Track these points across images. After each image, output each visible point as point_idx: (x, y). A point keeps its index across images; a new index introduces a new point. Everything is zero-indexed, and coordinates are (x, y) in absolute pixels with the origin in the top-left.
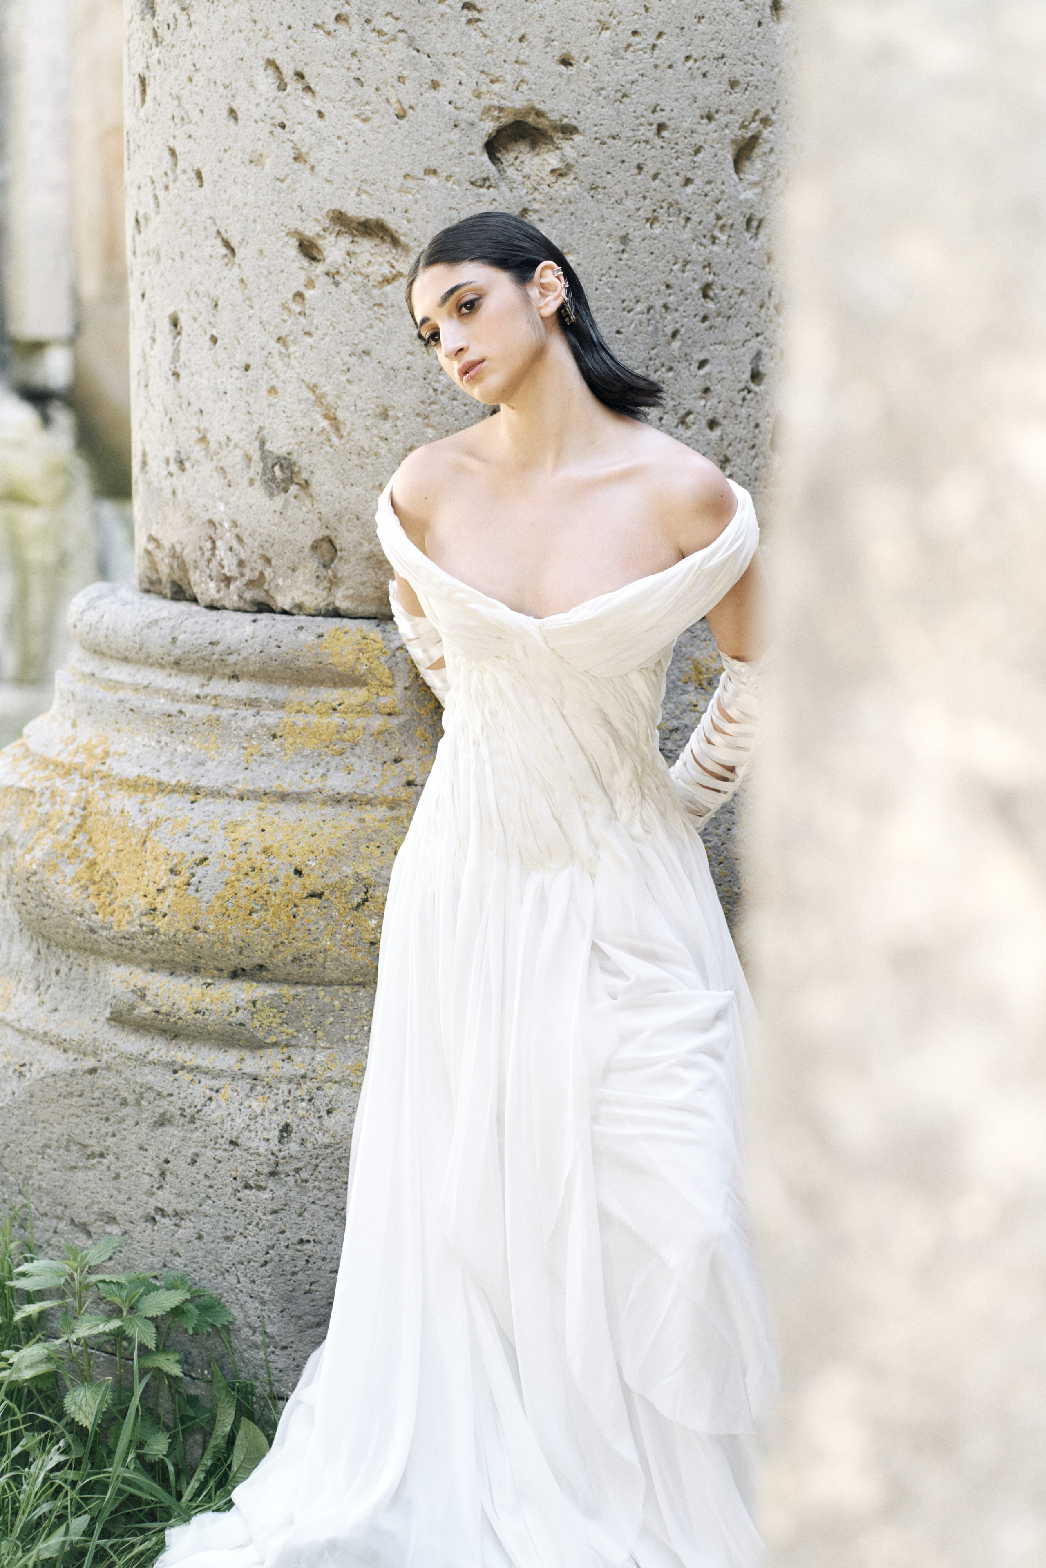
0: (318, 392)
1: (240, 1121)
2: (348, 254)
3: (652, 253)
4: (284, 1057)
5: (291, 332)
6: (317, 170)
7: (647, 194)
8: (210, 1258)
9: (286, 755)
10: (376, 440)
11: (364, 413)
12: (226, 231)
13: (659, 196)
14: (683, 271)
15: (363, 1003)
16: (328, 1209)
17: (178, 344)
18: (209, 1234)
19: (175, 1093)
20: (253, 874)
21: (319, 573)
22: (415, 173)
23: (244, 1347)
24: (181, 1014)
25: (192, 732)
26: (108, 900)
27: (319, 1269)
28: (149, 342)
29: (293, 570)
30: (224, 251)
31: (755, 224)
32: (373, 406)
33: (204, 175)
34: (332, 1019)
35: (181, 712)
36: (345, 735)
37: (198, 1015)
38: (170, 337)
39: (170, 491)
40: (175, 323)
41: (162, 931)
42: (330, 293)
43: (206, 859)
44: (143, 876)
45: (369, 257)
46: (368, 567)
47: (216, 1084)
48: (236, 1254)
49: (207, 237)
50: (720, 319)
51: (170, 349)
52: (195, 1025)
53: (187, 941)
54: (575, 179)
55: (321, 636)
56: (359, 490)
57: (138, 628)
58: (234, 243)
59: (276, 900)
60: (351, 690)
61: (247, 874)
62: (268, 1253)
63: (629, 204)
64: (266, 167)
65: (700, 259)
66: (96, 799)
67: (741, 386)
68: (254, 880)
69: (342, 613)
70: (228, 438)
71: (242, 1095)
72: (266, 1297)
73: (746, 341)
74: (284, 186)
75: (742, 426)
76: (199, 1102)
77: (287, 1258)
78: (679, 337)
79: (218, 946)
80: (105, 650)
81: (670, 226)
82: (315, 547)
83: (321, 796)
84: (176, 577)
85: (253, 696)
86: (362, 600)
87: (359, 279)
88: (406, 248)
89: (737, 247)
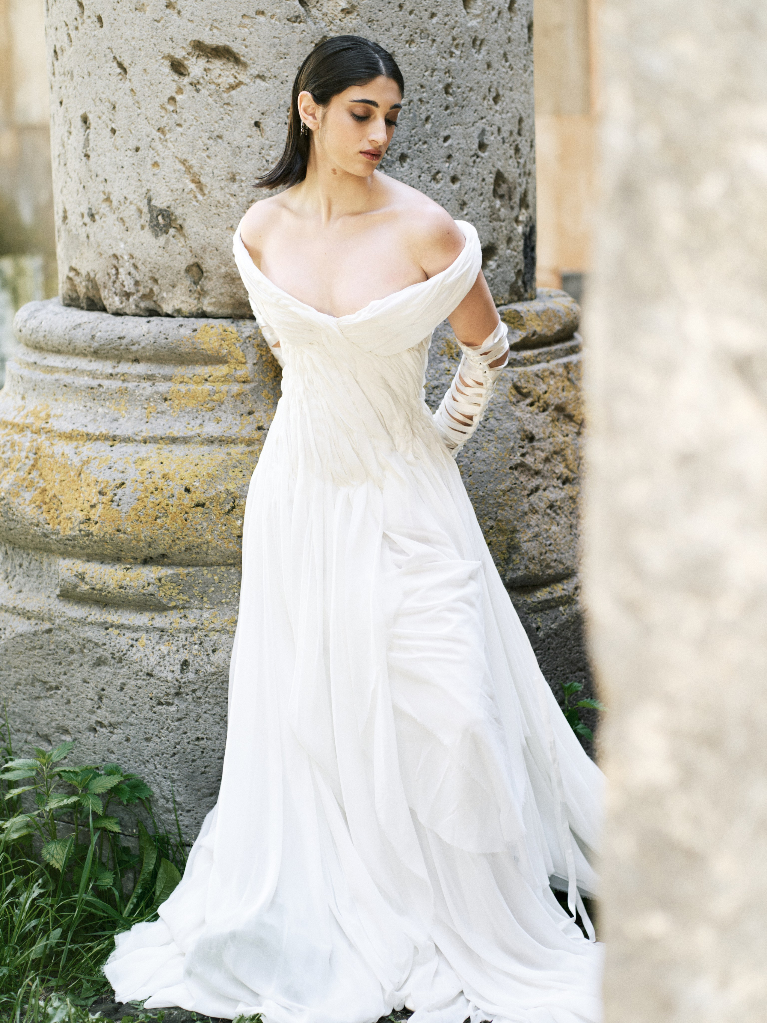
0: (187, 164)
1: (153, 660)
2: (205, 70)
3: (411, 64)
4: (182, 615)
5: (167, 124)
6: (182, 13)
7: (406, 24)
8: (135, 753)
9: (174, 412)
10: (228, 196)
11: (219, 178)
12: (120, 57)
13: (414, 26)
14: (432, 76)
15: (234, 577)
16: (215, 716)
17: (88, 135)
18: (134, 737)
19: (108, 643)
20: (156, 493)
21: (191, 288)
22: (250, 14)
23: (161, 812)
24: (110, 589)
25: (108, 399)
26: (56, 515)
27: (210, 757)
28: (66, 134)
29: (173, 287)
30: (119, 70)
31: (478, 43)
32: (225, 173)
33: (103, 19)
34: (213, 589)
35: (100, 385)
36: (215, 397)
37: (122, 590)
38: (82, 130)
39: (85, 235)
40: (85, 120)
41: (94, 534)
42: (193, 97)
43: (123, 484)
44: (79, 497)
45: (219, 72)
46: (225, 283)
47: (136, 636)
48: (153, 749)
49: (106, 62)
50: (457, 108)
51: (82, 139)
52: (119, 596)
53: (112, 540)
54: (358, 15)
55: (195, 330)
56: (217, 231)
57: (68, 330)
58: (126, 65)
59: (172, 510)
60: (217, 367)
61: (152, 493)
62: (175, 747)
63: (395, 31)
64: (147, 12)
65: (443, 67)
66: (43, 447)
67: (472, 153)
68: (158, 497)
69: (208, 315)
70: (125, 198)
71: (154, 642)
72: (175, 777)
73: (475, 122)
74: (159, 25)
75: (473, 180)
76: (125, 648)
77: (189, 750)
78: (430, 121)
79: (134, 542)
80: (44, 346)
81: (422, 45)
82: (188, 270)
83: (200, 439)
84: (90, 295)
85: (150, 373)
86: (222, 305)
87: (213, 87)
88: (245, 65)
89: (467, 59)
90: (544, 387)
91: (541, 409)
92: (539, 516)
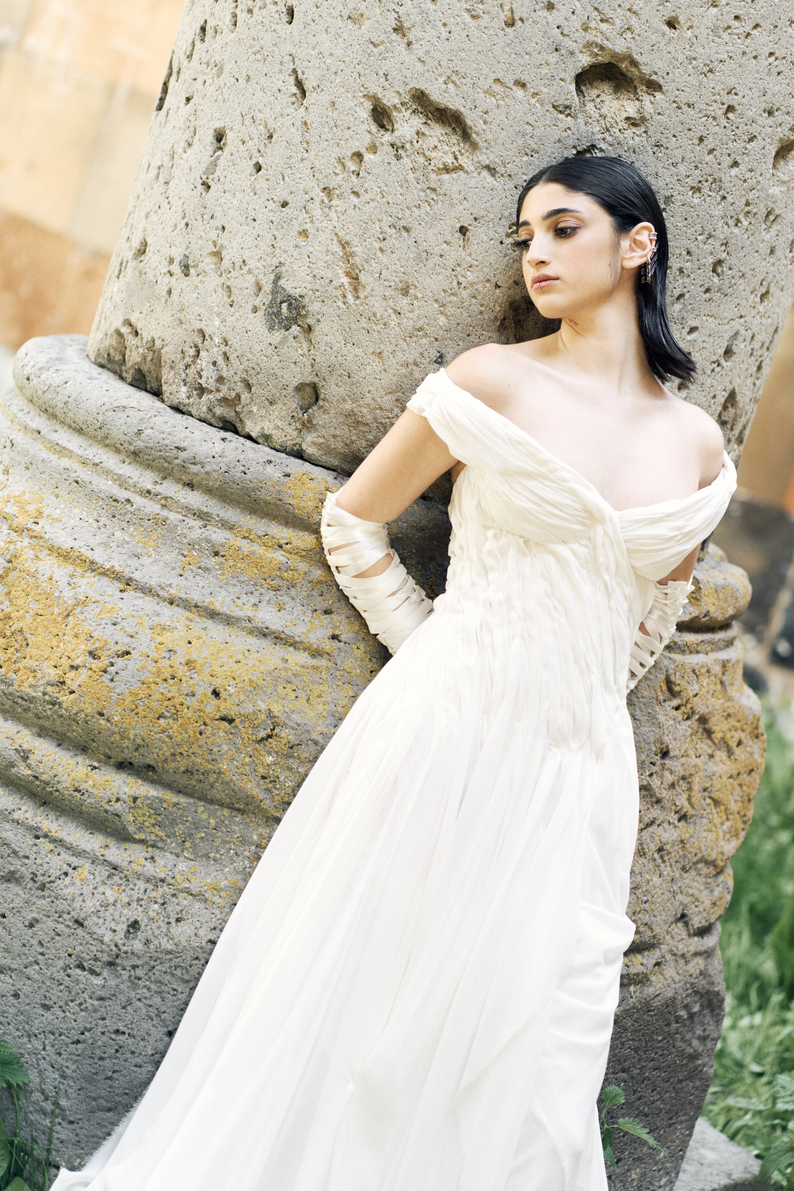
0: (348, 249)
1: (91, 905)
2: (418, 133)
3: (686, 219)
4: (148, 855)
5: (340, 187)
6: (414, 46)
7: (700, 165)
8: (21, 1018)
9: (223, 574)
10: (390, 311)
11: (386, 283)
12: (303, 73)
13: (708, 170)
14: (705, 243)
15: (237, 829)
16: (151, 1009)
17: (218, 158)
18: (27, 996)
19: (32, 857)
20: (171, 682)
21: (295, 414)
22: (506, 80)
23: (31, 1109)
24: (60, 787)
25: (135, 524)
26: (15, 658)
27: (125, 1061)
28: (183, 144)
29: (271, 403)
30: (294, 90)
31: (772, 218)
32: (397, 280)
33: (295, 13)
34: (203, 835)
35: (128, 501)
36: (286, 574)
37: (77, 794)
38: (211, 149)
39: (166, 289)
40: (219, 137)
41: (64, 705)
42: (389, 163)
43: (128, 653)
44: (58, 647)
45: (436, 143)
46: (344, 424)
47: (75, 861)
48: (50, 1023)
49: (281, 71)
50: (719, 294)
51: (207, 159)
52: (70, 801)
53: (86, 722)
54: (645, 132)
55: (288, 475)
56: (358, 351)
57: (104, 408)
58: (307, 86)
59: (187, 713)
60: (301, 534)
61: (165, 680)
62: (83, 1033)
63: (682, 169)
64: (363, 27)
65: (722, 236)
66: (24, 557)
67: (715, 358)
68: (172, 688)
69: (305, 456)
70: (244, 261)
71: (98, 879)
72: (69, 1072)
73: (731, 320)
74: (376, 50)
75: (703, 393)
76: (54, 873)
77: (100, 1043)
78: (682, 301)
79: (117, 737)
80: (59, 412)
81: (708, 199)
82: (300, 388)
83: (249, 625)
84: (145, 368)
85: (205, 510)
86: (329, 451)
87: (421, 159)
88: (474, 146)
89: (752, 235)
90: (696, 687)
91: (686, 716)
92: (645, 861)
